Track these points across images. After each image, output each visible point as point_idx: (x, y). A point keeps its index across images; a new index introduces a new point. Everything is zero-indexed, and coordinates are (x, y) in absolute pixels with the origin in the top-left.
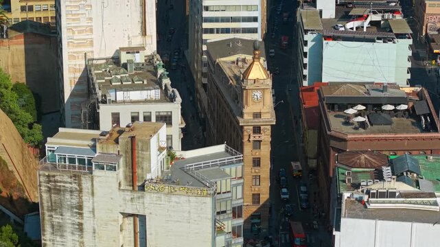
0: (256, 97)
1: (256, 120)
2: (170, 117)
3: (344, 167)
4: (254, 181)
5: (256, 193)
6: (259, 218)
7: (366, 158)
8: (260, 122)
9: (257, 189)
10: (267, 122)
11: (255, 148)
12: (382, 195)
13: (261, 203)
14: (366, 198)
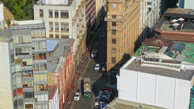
0: (113, 7)
1: (113, 19)
2: (68, 14)
3: (145, 45)
4: (113, 51)
5: (114, 57)
6: (115, 71)
7: (159, 42)
8: (115, 20)
9: (114, 55)
10: (118, 20)
11: (113, 33)
12: (151, 60)
13: (116, 63)
14: (142, 60)
